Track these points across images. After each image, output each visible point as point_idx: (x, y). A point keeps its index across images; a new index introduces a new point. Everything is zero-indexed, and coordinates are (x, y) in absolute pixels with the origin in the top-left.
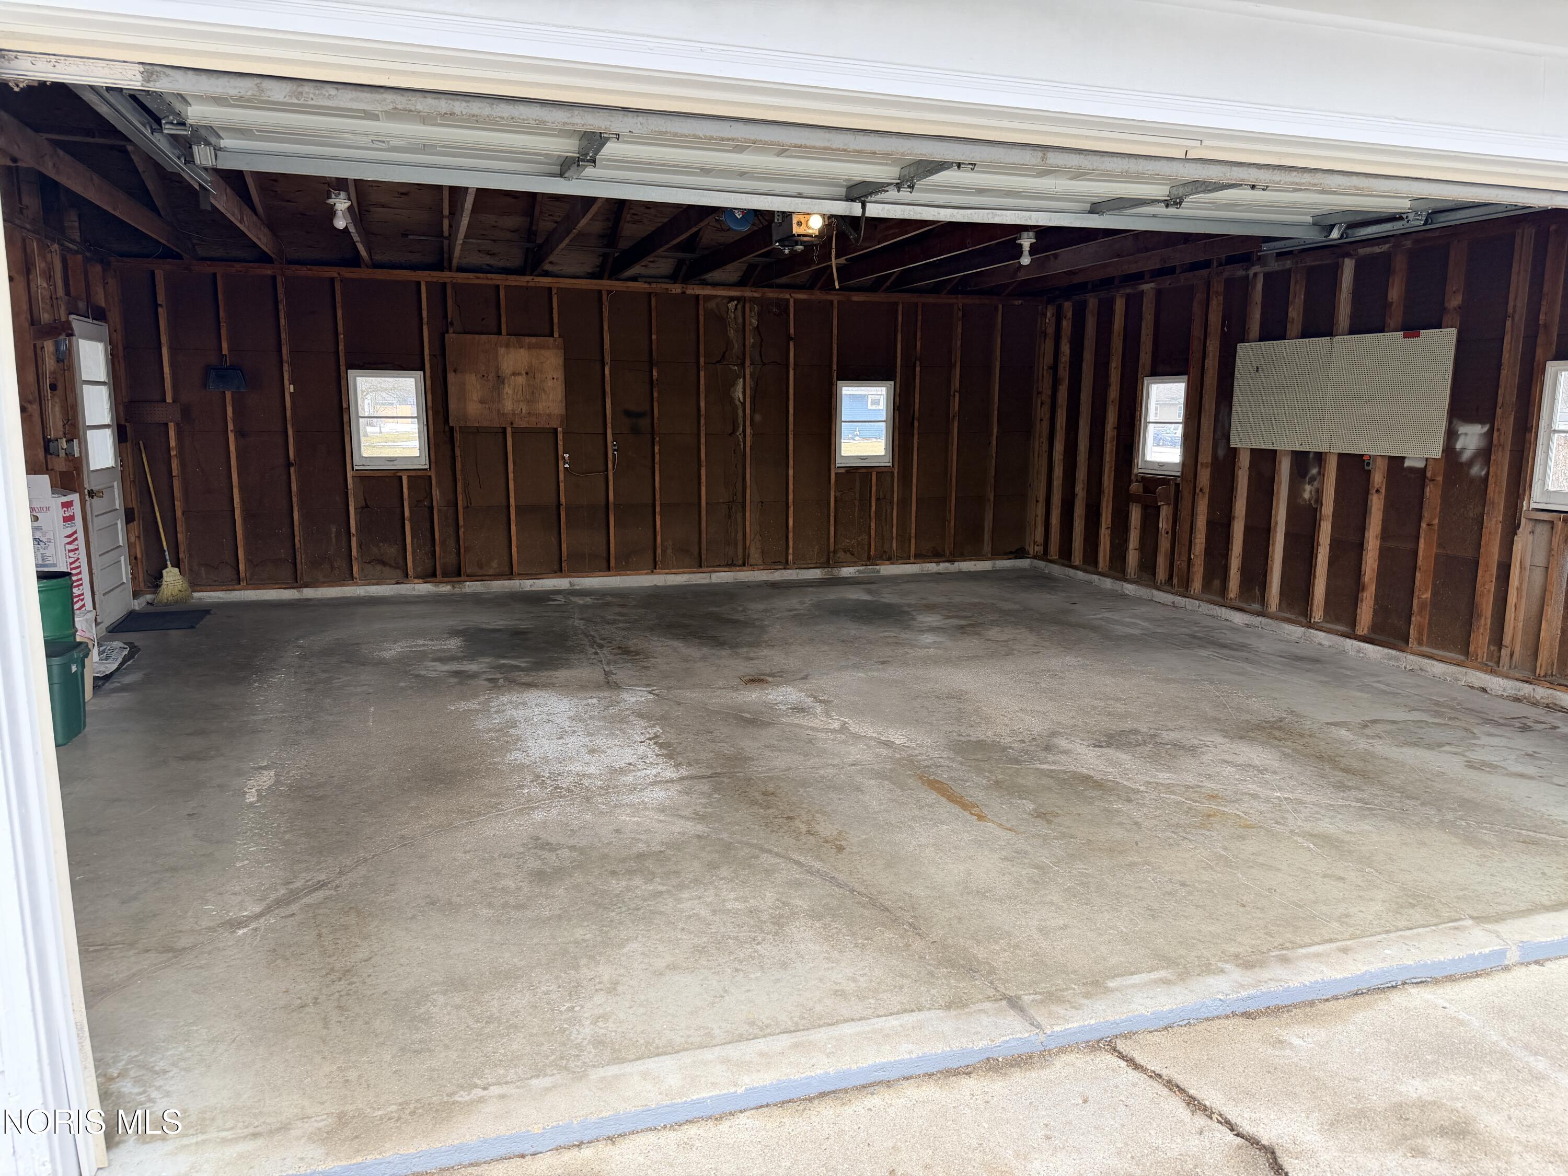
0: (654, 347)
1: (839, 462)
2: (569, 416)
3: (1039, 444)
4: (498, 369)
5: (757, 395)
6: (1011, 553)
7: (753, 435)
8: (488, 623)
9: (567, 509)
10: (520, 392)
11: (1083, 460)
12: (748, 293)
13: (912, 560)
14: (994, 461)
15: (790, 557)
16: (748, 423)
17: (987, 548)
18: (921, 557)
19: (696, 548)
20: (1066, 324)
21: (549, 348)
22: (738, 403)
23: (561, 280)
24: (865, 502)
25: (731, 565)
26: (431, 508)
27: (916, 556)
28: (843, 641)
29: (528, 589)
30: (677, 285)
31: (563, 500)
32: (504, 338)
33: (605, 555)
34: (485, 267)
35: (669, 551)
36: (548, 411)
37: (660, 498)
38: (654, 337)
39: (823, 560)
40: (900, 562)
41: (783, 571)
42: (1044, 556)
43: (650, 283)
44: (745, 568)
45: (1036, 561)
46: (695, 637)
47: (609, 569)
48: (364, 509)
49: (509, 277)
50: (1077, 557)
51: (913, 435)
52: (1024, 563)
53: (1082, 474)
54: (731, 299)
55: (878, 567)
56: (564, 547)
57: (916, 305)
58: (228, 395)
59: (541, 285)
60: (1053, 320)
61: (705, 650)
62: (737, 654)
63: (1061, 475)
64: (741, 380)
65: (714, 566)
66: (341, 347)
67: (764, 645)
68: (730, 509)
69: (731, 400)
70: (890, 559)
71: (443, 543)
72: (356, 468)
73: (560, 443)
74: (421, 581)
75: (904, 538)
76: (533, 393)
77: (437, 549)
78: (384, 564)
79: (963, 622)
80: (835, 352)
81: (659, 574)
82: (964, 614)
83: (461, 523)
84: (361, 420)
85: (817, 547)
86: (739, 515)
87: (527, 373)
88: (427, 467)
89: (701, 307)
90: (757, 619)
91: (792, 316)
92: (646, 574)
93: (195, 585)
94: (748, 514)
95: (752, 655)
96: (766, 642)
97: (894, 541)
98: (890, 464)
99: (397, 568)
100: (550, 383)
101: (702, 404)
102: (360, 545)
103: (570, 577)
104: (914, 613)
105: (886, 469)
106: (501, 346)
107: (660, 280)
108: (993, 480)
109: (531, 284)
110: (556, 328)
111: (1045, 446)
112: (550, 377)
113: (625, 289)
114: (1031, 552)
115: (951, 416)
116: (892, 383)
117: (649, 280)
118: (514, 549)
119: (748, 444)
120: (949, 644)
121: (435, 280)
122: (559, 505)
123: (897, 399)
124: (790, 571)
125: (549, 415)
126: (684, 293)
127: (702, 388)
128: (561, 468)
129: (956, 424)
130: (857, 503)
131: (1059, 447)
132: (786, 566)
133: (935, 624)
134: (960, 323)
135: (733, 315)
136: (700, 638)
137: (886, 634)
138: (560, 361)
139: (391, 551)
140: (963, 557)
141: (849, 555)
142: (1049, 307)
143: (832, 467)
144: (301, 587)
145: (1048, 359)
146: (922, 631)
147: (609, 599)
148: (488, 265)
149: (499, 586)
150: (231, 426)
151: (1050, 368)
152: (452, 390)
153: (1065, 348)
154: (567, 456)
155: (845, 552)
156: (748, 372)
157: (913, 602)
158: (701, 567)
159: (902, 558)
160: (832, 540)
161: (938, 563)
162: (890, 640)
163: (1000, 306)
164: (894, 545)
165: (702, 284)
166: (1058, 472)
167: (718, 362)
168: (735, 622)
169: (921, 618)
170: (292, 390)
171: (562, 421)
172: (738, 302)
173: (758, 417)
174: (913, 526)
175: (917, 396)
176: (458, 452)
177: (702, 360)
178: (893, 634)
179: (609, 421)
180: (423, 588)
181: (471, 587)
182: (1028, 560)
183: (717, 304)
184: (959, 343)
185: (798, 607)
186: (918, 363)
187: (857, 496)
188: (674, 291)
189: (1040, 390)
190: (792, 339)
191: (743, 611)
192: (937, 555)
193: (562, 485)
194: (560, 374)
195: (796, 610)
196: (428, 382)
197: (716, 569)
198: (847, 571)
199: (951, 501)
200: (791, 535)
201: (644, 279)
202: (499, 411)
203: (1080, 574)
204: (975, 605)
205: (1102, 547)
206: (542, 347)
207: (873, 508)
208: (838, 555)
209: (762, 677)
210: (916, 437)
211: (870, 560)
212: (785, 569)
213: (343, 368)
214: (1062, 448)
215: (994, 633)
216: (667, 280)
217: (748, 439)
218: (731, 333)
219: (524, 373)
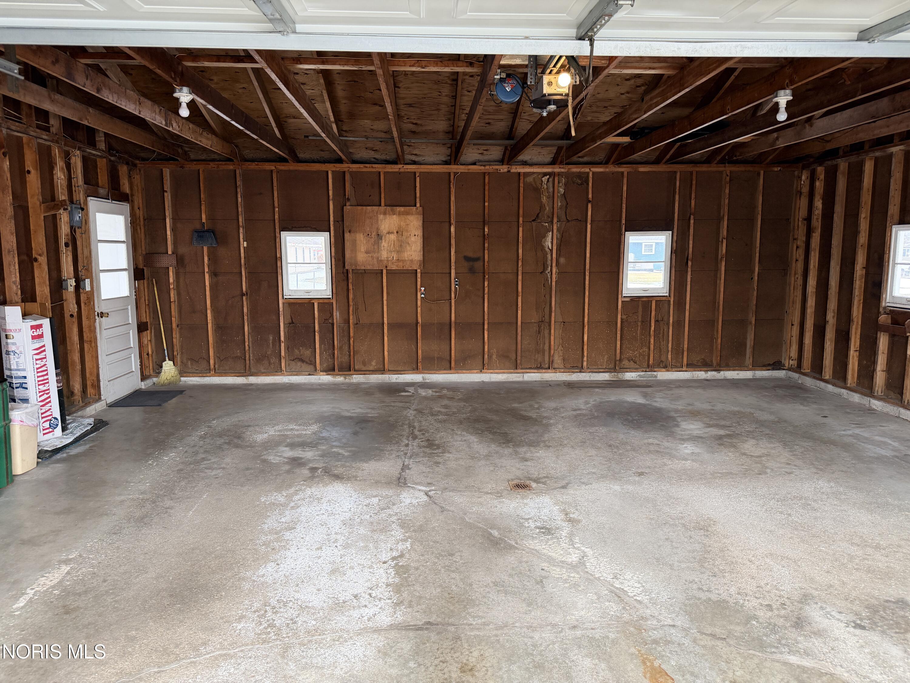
0: (486, 211)
1: (625, 293)
2: (424, 261)
3: (795, 279)
4: (378, 229)
5: (562, 243)
6: (769, 365)
7: (559, 273)
8: (348, 411)
9: (422, 326)
10: (393, 245)
11: (833, 293)
12: (557, 169)
13: (684, 369)
14: (755, 293)
15: (585, 364)
16: (554, 264)
17: (749, 360)
18: (691, 366)
19: (514, 355)
20: (819, 185)
21: (412, 214)
22: (547, 250)
23: (422, 166)
24: (646, 322)
25: (539, 367)
26: (333, 324)
27: (688, 365)
28: (610, 446)
29: (394, 381)
30: (504, 166)
31: (420, 320)
32: (382, 208)
33: (448, 358)
34: (373, 160)
35: (494, 357)
36: (410, 258)
37: (488, 319)
38: (486, 204)
39: (612, 366)
40: (674, 369)
41: (579, 374)
42: (798, 369)
43: (484, 166)
44: (549, 371)
45: (790, 372)
46: (490, 432)
47: (450, 368)
48: (291, 324)
49: (386, 165)
50: (828, 373)
51: (687, 272)
52: (780, 374)
53: (832, 304)
54: (545, 174)
55: (655, 373)
56: (420, 352)
57: (691, 173)
58: (205, 249)
59: (409, 170)
60: (808, 182)
61: (493, 447)
62: (516, 453)
63: (814, 304)
64: (551, 233)
65: (527, 369)
66: (277, 217)
67: (542, 444)
68: (539, 327)
69: (543, 248)
70: (666, 367)
71: (341, 348)
72: (285, 297)
73: (419, 280)
74: (325, 373)
75: (678, 351)
76: (401, 245)
77: (336, 352)
78: (302, 361)
79: (722, 432)
80: (624, 210)
81: (486, 373)
82: (723, 423)
83: (352, 334)
84: (289, 265)
85: (606, 357)
86: (546, 332)
87: (397, 232)
88: (331, 297)
89: (521, 181)
90: (545, 417)
91: (590, 184)
92: (477, 373)
93: (182, 373)
94: (552, 331)
95: (528, 455)
96: (544, 442)
97: (670, 353)
98: (667, 294)
99: (311, 364)
100: (413, 239)
101: (520, 251)
102: (287, 348)
103: (423, 373)
104: (679, 419)
105: (664, 299)
106: (380, 214)
107: (492, 163)
108: (754, 307)
109: (402, 170)
110: (418, 200)
111: (800, 282)
112: (412, 235)
113: (466, 171)
114: (787, 365)
115: (720, 257)
116: (670, 232)
117: (484, 163)
118: (386, 353)
119: (554, 280)
120: (706, 456)
121: (338, 169)
122: (417, 323)
123: (675, 245)
124: (584, 374)
125: (412, 261)
126: (509, 171)
127: (521, 239)
128: (419, 297)
129: (723, 264)
130: (639, 324)
131: (812, 282)
132: (581, 369)
133: (696, 433)
134: (728, 186)
135: (545, 186)
136: (494, 433)
137: (651, 441)
138: (420, 223)
139: (308, 353)
140: (728, 367)
141: (632, 363)
142: (804, 171)
143: (620, 296)
144: (248, 376)
145: (803, 213)
146: (683, 440)
147: (445, 392)
148: (374, 158)
149: (375, 378)
150: (206, 270)
151: (805, 219)
152: (348, 244)
153: (818, 204)
154: (423, 289)
155: (629, 360)
156: (555, 227)
157: (680, 408)
158: (516, 368)
159: (676, 367)
160: (618, 351)
161: (706, 371)
162: (652, 448)
163: (762, 172)
164: (670, 357)
165: (523, 164)
166: (811, 302)
167: (534, 220)
168: (526, 418)
169: (684, 425)
170: (245, 245)
171: (420, 265)
172: (550, 177)
173: (562, 260)
174: (686, 343)
175: (691, 242)
176: (351, 287)
177: (521, 219)
178: (656, 442)
179: (453, 264)
180: (326, 378)
181: (357, 378)
182: (784, 372)
183: (534, 179)
184: (727, 201)
185: (582, 407)
186: (692, 217)
187: (640, 319)
188: (502, 171)
189: (796, 237)
190: (590, 201)
191: (538, 408)
192: (706, 365)
193: (419, 309)
194: (419, 233)
195: (580, 409)
196: (333, 240)
197: (528, 371)
198: (630, 376)
199: (718, 322)
200: (585, 347)
201: (481, 163)
202: (378, 258)
203: (830, 388)
204: (734, 413)
205: (850, 367)
206: (407, 213)
207: (653, 328)
208: (623, 363)
209: (528, 482)
210: (689, 273)
211: (650, 368)
212: (580, 372)
213: (277, 230)
214: (815, 283)
215: (749, 446)
216: (497, 163)
217: (554, 276)
218: (544, 199)
219: (395, 232)
